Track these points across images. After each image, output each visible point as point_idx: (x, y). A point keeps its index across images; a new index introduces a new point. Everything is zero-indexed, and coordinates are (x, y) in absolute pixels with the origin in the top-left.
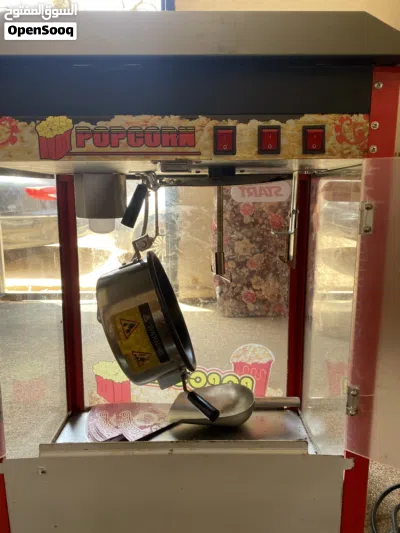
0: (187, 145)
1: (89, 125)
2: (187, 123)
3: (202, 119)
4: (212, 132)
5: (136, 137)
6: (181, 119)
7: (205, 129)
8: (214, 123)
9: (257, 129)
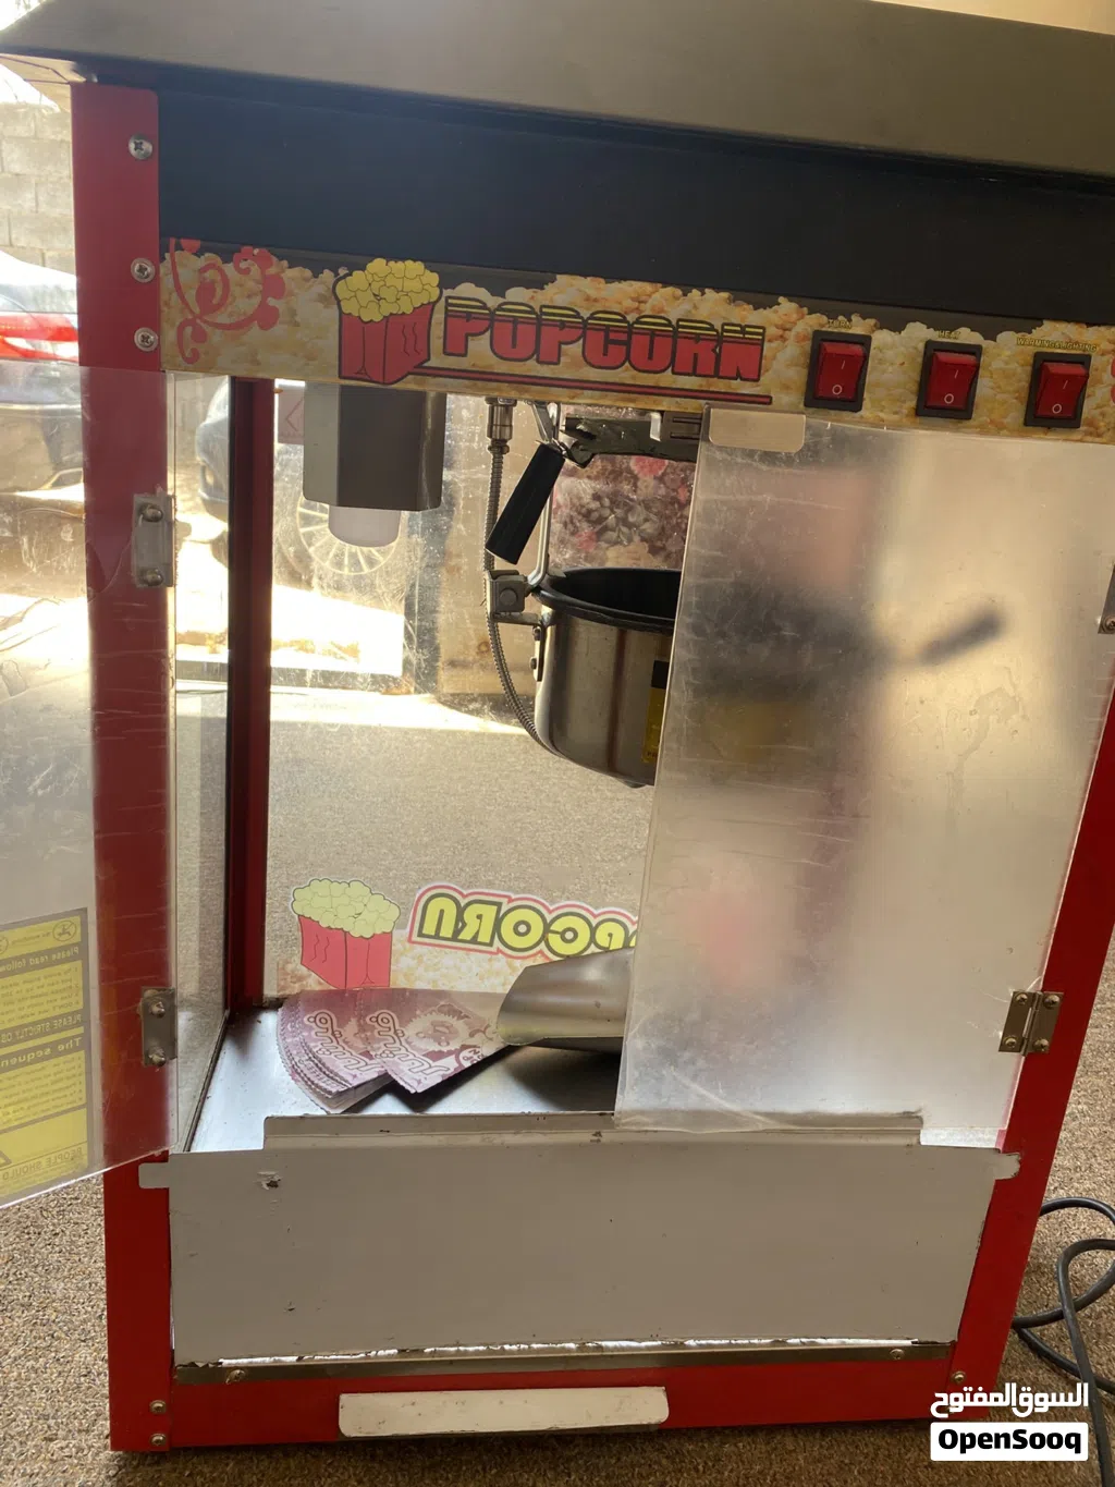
0: (738, 376)
1: (482, 294)
2: (746, 315)
3: (786, 307)
4: (808, 345)
5: (608, 342)
6: (732, 301)
7: (791, 335)
8: (816, 321)
9: (921, 346)
